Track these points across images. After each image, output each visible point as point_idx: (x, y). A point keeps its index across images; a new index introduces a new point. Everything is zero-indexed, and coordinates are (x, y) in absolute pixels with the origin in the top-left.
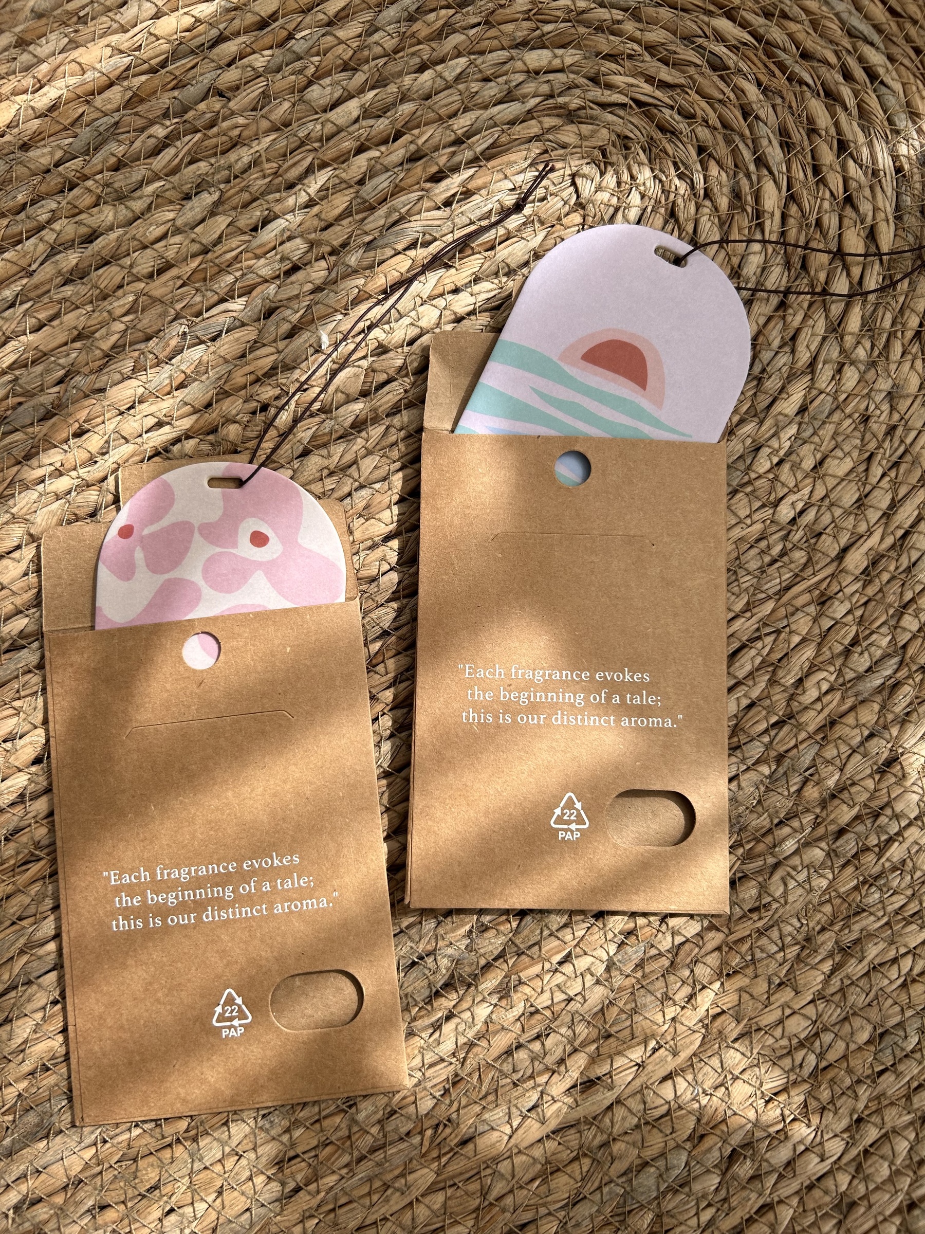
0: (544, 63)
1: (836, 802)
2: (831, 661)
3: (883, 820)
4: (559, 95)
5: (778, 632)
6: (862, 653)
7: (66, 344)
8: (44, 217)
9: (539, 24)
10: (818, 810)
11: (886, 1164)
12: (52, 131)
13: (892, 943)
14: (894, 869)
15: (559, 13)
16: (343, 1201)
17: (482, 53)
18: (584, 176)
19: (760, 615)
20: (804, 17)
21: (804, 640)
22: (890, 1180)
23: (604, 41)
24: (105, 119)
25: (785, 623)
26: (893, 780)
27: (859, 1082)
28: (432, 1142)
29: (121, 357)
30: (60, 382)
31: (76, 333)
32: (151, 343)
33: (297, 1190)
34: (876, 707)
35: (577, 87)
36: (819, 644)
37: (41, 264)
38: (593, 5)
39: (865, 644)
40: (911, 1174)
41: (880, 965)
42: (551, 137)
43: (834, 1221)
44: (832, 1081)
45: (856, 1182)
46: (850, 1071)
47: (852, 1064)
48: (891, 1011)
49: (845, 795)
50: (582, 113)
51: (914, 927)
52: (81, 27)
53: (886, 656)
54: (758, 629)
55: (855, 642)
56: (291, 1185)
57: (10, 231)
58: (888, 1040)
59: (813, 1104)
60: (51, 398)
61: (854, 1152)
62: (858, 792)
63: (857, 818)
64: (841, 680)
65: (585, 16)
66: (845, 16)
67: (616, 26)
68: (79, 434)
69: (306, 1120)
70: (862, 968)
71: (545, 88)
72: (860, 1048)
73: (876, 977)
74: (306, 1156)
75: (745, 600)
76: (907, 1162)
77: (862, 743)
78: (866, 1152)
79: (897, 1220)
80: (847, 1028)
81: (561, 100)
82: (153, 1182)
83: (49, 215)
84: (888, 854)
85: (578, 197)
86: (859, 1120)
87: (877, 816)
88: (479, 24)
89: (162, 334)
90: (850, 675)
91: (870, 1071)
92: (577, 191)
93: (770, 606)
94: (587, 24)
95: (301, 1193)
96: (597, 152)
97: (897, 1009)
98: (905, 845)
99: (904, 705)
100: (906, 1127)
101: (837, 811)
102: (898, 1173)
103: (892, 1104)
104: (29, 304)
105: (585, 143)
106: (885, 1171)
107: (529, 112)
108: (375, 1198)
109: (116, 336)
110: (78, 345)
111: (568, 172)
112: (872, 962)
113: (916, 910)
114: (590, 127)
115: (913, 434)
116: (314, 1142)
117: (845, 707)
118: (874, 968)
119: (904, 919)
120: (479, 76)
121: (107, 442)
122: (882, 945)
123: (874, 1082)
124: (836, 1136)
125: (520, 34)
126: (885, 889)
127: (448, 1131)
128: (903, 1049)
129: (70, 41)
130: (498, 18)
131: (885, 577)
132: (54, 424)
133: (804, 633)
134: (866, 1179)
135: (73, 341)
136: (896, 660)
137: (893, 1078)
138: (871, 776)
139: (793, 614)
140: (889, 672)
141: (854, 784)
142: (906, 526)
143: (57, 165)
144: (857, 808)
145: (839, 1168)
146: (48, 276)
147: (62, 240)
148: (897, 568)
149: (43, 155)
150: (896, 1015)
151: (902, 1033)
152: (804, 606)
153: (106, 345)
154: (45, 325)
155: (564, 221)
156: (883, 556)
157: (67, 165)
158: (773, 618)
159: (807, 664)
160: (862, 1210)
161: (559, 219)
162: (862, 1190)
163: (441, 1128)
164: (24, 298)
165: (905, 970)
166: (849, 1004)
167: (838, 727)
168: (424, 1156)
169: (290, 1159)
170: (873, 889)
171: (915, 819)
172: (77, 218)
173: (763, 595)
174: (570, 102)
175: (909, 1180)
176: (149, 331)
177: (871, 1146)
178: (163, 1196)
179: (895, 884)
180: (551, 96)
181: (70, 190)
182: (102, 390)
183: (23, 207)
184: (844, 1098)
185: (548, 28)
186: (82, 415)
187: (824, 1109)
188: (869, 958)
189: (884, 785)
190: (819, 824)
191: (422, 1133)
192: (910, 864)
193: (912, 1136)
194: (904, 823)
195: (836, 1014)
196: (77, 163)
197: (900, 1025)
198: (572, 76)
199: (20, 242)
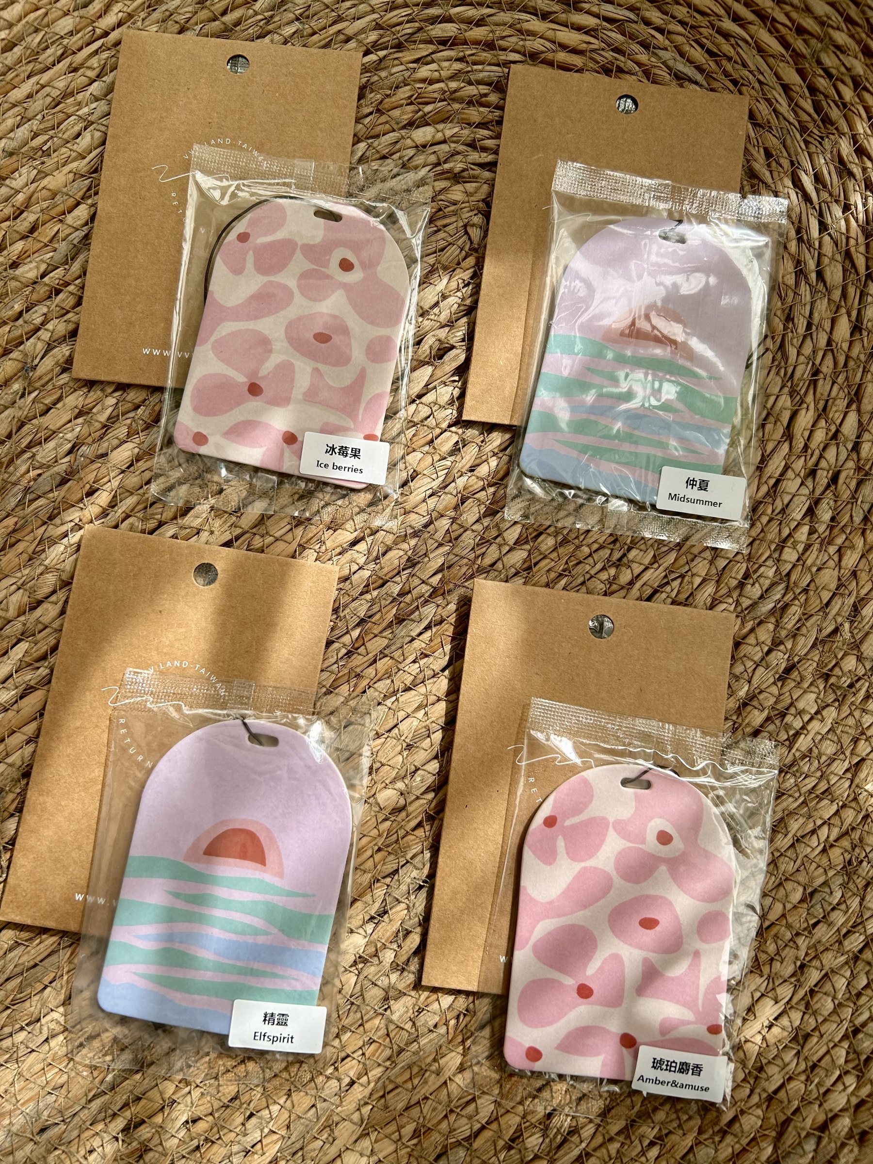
0: (429, 138)
1: (749, 708)
2: (729, 595)
3: (789, 719)
4: (445, 162)
5: (682, 576)
6: (753, 585)
7: (70, 421)
8: (38, 321)
9: (421, 106)
10: (734, 718)
11: (830, 999)
12: (35, 249)
13: (810, 817)
14: (804, 756)
15: (435, 95)
16: (390, 1087)
17: (377, 136)
18: (473, 225)
19: (665, 565)
20: (637, 68)
21: (704, 581)
22: (835, 1012)
23: (476, 113)
24: (77, 233)
25: (687, 568)
26: (793, 684)
27: (798, 934)
28: (456, 1029)
29: (117, 425)
30: (70, 452)
31: (77, 411)
32: (140, 411)
33: (352, 1083)
34: (771, 627)
35: (458, 153)
36: (717, 582)
37: (42, 358)
38: (463, 85)
39: (755, 577)
40: (852, 1005)
41: (802, 837)
42: (442, 197)
43: (794, 1052)
44: (776, 937)
45: (806, 1017)
46: (789, 926)
47: (790, 920)
48: (816, 873)
49: (755, 703)
50: (465, 174)
51: (825, 802)
52: (45, 159)
53: (773, 585)
54: (666, 576)
55: (747, 576)
56: (347, 1080)
57: (12, 335)
58: (817, 897)
59: (763, 957)
60: (64, 467)
61: (801, 993)
62: (766, 698)
63: (768, 719)
64: (739, 609)
65: (457, 94)
66: (671, 63)
67: (484, 99)
68: (90, 494)
69: (351, 1025)
70: (788, 841)
71: (433, 159)
72: (795, 907)
73: (800, 847)
74: (355, 1055)
75: (652, 554)
76: (847, 996)
77: (763, 659)
78: (812, 992)
79: (846, 1045)
80: (782, 891)
81: (447, 166)
82: (233, 1094)
83: (42, 318)
84: (797, 745)
85: (472, 243)
86: (802, 967)
87: (783, 715)
88: (371, 113)
89: (147, 402)
90: (746, 603)
91: (806, 925)
92: (470, 239)
93: (673, 556)
94: (460, 100)
95: (356, 1086)
96: (481, 204)
97: (821, 870)
98: (810, 737)
99: (794, 622)
100: (842, 966)
101: (751, 716)
102: (840, 1005)
103: (827, 949)
104: (36, 393)
105: (472, 199)
106: (829, 1006)
107: (422, 179)
108: (416, 1081)
109: (110, 409)
110: (80, 420)
111: (461, 224)
112: (795, 835)
113: (826, 787)
114: (474, 185)
115: (772, 399)
116: (361, 1043)
117: (745, 631)
118: (798, 840)
119: (817, 796)
120: (378, 156)
121: (115, 496)
122: (802, 820)
123: (810, 933)
124: (785, 981)
125: (405, 117)
126: (798, 775)
127: (468, 1019)
128: (830, 904)
129: (39, 172)
130: (386, 106)
131: (765, 520)
132: (69, 488)
133: (704, 574)
134: (815, 1013)
135: (76, 418)
136: (783, 585)
137: (825, 926)
138: (774, 683)
139: (692, 560)
140: (778, 596)
141: (761, 692)
142: (777, 475)
143: (43, 276)
144: (766, 712)
145: (792, 1007)
146: (49, 367)
147: (55, 337)
148: (773, 511)
149: (31, 269)
150: (819, 876)
151: (827, 890)
152: (700, 553)
153: (103, 418)
154: (51, 408)
155: (463, 265)
156: (761, 502)
157: (51, 275)
158: (676, 566)
159: (709, 600)
160: (815, 1040)
161: (459, 264)
162: (812, 1023)
163: (462, 1017)
164: (31, 389)
165: (823, 838)
166: (781, 872)
167: (742, 647)
168: (450, 1042)
169: (343, 1060)
170: (788, 776)
171: (816, 713)
172: (66, 318)
173: (666, 548)
174: (455, 167)
175: (850, 1010)
176: (136, 401)
177: (815, 986)
178: (242, 1104)
179: (806, 769)
180: (438, 164)
181: (57, 294)
182: (106, 454)
183: (20, 314)
184: (788, 949)
185: (428, 108)
186: (91, 477)
187: (772, 959)
188: (793, 832)
189: (786, 689)
190: (737, 729)
191: (446, 1024)
192: (815, 751)
193: (848, 974)
194: (806, 718)
195: (771, 882)
196: (59, 272)
197: (825, 883)
198: (453, 145)
199: (22, 343)
